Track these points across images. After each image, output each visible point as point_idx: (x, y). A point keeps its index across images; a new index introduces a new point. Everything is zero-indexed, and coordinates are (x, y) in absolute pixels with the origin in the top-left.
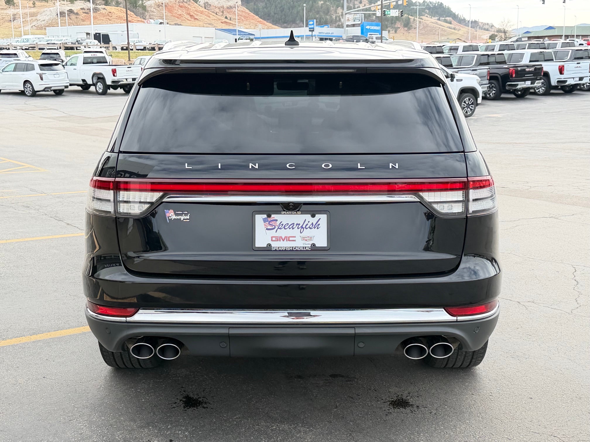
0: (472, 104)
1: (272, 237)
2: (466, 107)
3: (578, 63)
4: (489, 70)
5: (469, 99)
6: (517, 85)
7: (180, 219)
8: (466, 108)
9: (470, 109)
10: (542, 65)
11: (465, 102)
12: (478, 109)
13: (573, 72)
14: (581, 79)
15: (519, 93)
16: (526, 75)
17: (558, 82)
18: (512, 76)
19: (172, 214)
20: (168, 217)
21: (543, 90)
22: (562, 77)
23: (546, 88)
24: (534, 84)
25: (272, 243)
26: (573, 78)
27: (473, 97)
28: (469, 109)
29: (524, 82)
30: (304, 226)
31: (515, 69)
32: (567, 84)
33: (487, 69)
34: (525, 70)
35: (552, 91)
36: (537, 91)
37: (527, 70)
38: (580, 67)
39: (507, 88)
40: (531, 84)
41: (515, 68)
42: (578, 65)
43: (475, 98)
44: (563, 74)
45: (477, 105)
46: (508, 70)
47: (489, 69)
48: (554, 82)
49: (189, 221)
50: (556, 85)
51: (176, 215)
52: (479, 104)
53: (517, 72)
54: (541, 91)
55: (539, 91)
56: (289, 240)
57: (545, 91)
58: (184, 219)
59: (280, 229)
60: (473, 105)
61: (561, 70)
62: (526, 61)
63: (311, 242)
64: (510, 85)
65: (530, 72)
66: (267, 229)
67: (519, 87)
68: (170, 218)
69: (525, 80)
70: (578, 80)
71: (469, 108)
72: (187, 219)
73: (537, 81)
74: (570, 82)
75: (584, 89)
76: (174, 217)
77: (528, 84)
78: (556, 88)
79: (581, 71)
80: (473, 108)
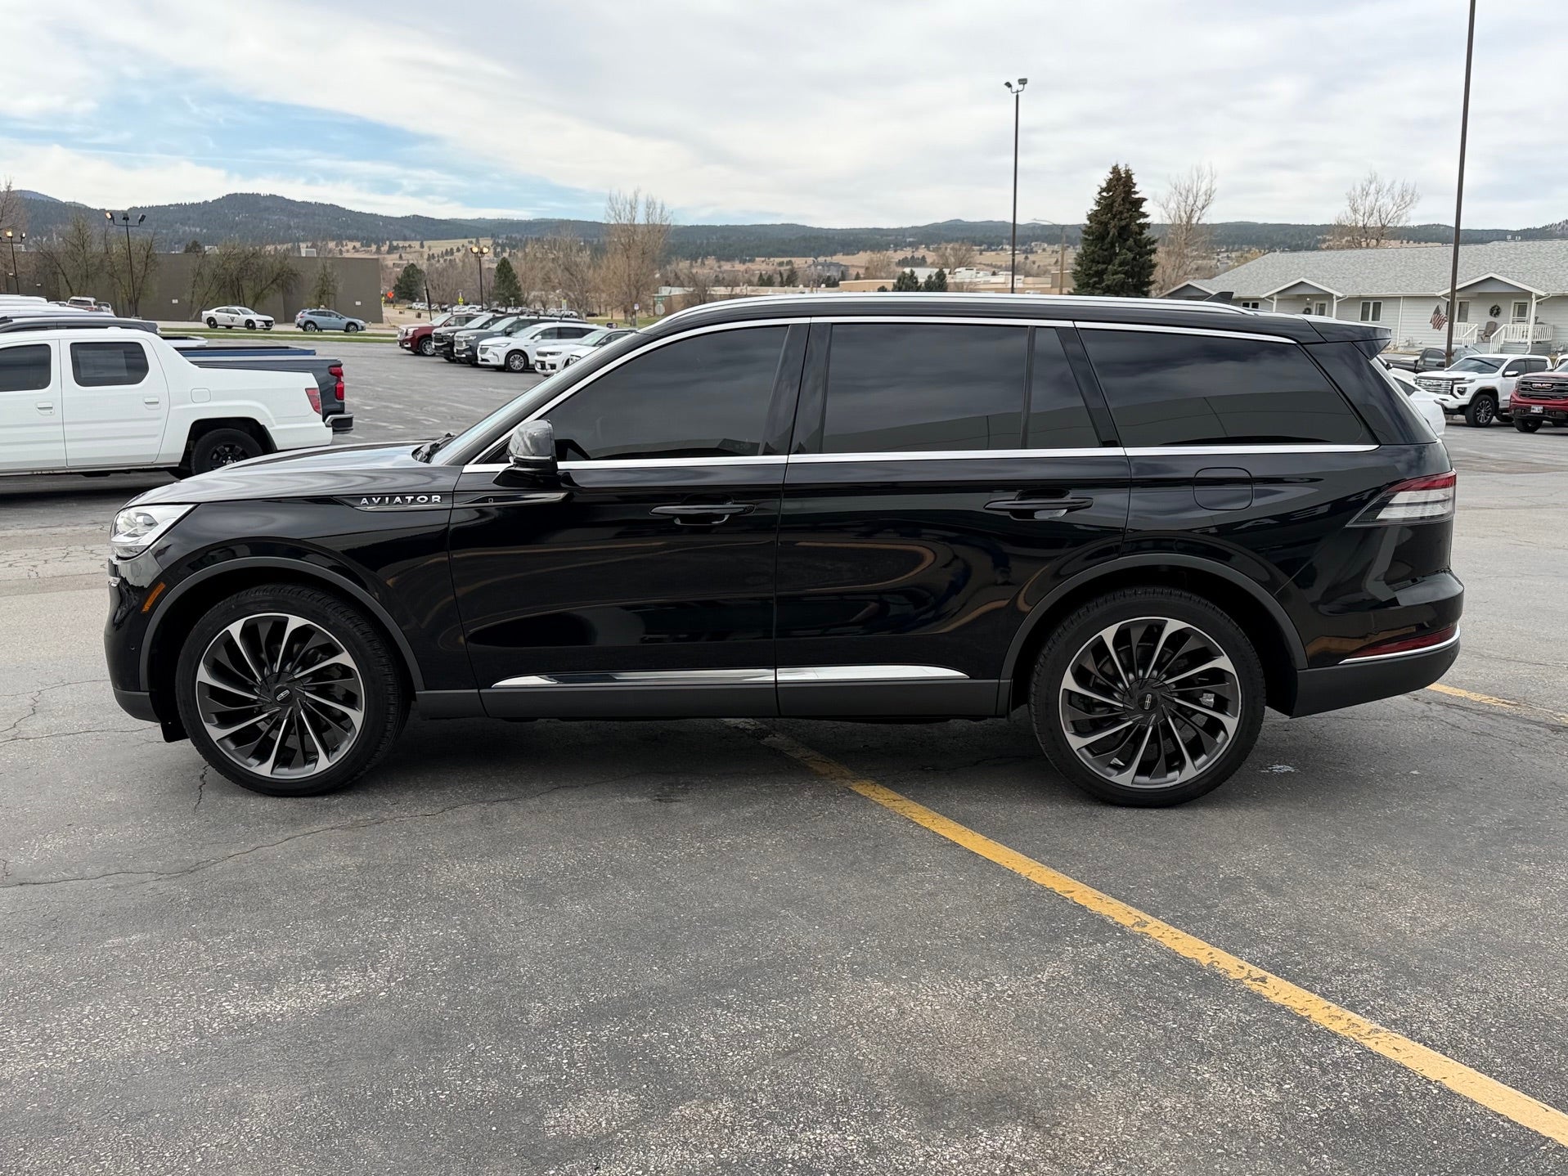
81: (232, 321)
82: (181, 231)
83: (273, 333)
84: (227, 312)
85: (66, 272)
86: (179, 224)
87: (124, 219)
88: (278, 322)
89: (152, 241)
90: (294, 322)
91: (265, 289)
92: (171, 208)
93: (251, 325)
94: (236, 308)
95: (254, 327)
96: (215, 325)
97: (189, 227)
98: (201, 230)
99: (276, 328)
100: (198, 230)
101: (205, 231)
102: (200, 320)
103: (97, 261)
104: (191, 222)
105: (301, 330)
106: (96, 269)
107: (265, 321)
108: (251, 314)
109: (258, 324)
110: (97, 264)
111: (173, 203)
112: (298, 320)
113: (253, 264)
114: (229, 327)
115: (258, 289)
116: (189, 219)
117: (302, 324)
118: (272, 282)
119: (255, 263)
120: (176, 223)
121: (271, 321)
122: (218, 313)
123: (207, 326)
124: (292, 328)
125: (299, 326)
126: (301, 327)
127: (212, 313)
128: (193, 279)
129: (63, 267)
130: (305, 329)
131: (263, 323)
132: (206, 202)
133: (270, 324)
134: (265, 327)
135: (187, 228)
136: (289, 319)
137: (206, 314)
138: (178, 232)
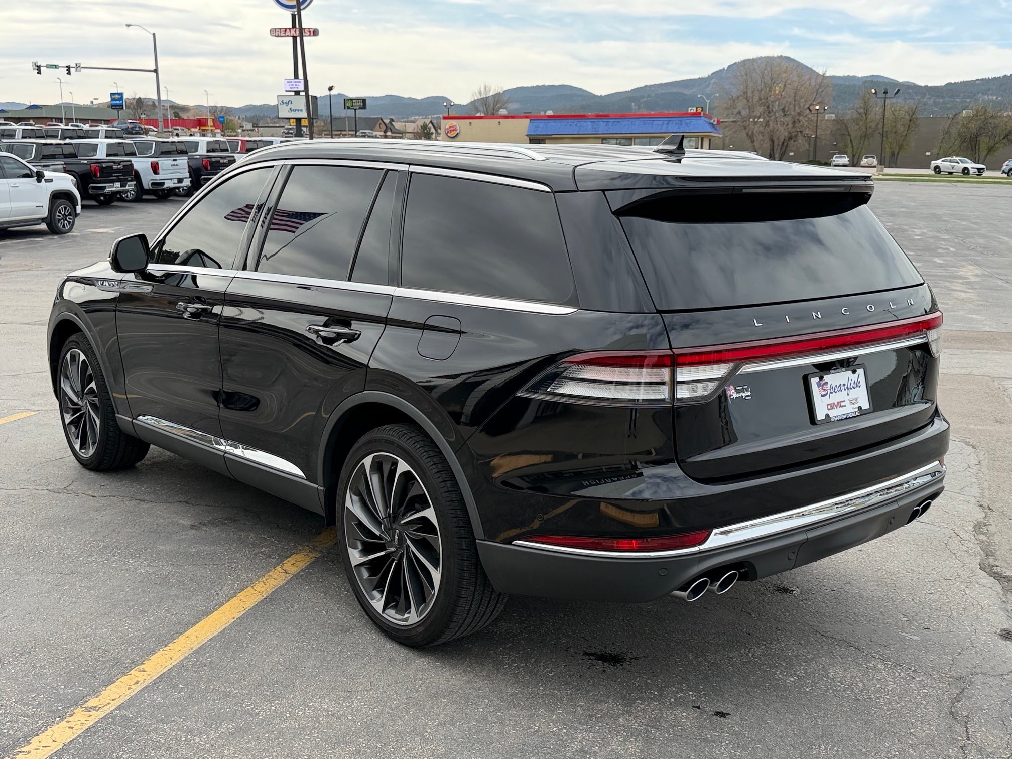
0: (70, 214)
1: (828, 405)
2: (62, 219)
3: (174, 160)
4: (65, 166)
5: (65, 208)
6: (105, 187)
7: (742, 396)
8: (62, 221)
9: (68, 221)
10: (130, 161)
11: (60, 212)
12: (78, 221)
13: (170, 171)
14: (180, 180)
15: (102, 198)
16: (114, 175)
17: (153, 184)
18: (96, 176)
19: (733, 391)
20: (730, 396)
21: (133, 194)
22: (158, 178)
23: (137, 192)
24: (125, 187)
25: (829, 412)
26: (171, 179)
27: (70, 204)
28: (66, 222)
29: (112, 184)
30: (849, 387)
31: (98, 166)
32: (165, 186)
33: (62, 164)
34: (112, 167)
35: (144, 197)
36: (124, 196)
37: (115, 167)
38: (177, 165)
39: (90, 191)
40: (121, 186)
41: (98, 164)
42: (175, 163)
43: (72, 207)
44: (158, 174)
45: (76, 215)
46: (88, 167)
47: (65, 164)
48: (147, 184)
49: (750, 397)
50: (151, 188)
51: (738, 391)
52: (79, 214)
53: (102, 169)
54: (130, 197)
55: (127, 196)
56: (841, 407)
57: (135, 198)
58: (746, 396)
59: (832, 393)
60: (71, 216)
61: (155, 168)
62: (101, 154)
63: (857, 406)
64: (93, 188)
65: (118, 171)
66: (823, 396)
67: (107, 190)
68: (732, 397)
69: (113, 181)
70: (176, 182)
71: (66, 220)
72: (749, 396)
73: (129, 183)
74: (169, 184)
75: (179, 193)
76: (735, 395)
77: (118, 186)
78: (148, 192)
79: (179, 171)
80: (71, 221)
81: (953, 168)
82: (981, 100)
83: (985, 178)
84: (950, 162)
85: (851, 133)
86: (980, 94)
87: (884, 93)
88: (989, 169)
89: (916, 108)
90: (1000, 170)
91: (997, 143)
92: (977, 82)
93: (966, 171)
94: (958, 158)
95: (968, 173)
96: (939, 172)
97: (988, 96)
98: (997, 98)
99: (986, 174)
100: (995, 98)
101: (1000, 99)
102: (929, 168)
103: (873, 125)
104: (991, 92)
105: (1006, 175)
106: (873, 131)
107: (977, 169)
108: (969, 163)
109: (972, 171)
110: (873, 127)
111: (980, 78)
112: (1004, 167)
113: (990, 123)
114: (950, 173)
115: (991, 143)
116: (989, 90)
117: (1007, 171)
118: (1004, 138)
119: (993, 123)
120: (979, 94)
121: (983, 169)
122: (943, 162)
123: (933, 172)
124: (998, 174)
125: (1004, 172)
126: (1006, 173)
127: (939, 162)
128: (942, 137)
129: (850, 129)
130: (1008, 175)
131: (976, 170)
132: (1005, 76)
133: (982, 171)
134: (977, 173)
135: (986, 97)
136: (998, 168)
137: (934, 163)
138: (979, 100)
